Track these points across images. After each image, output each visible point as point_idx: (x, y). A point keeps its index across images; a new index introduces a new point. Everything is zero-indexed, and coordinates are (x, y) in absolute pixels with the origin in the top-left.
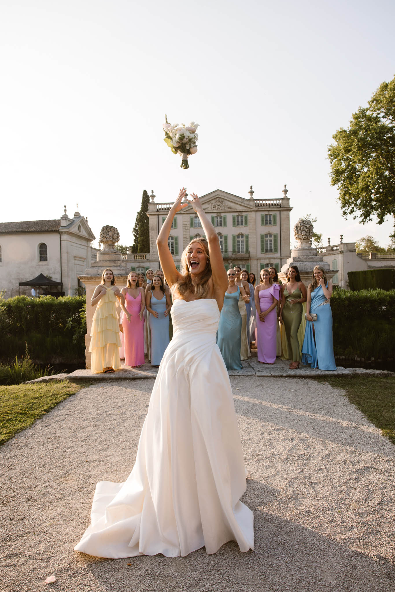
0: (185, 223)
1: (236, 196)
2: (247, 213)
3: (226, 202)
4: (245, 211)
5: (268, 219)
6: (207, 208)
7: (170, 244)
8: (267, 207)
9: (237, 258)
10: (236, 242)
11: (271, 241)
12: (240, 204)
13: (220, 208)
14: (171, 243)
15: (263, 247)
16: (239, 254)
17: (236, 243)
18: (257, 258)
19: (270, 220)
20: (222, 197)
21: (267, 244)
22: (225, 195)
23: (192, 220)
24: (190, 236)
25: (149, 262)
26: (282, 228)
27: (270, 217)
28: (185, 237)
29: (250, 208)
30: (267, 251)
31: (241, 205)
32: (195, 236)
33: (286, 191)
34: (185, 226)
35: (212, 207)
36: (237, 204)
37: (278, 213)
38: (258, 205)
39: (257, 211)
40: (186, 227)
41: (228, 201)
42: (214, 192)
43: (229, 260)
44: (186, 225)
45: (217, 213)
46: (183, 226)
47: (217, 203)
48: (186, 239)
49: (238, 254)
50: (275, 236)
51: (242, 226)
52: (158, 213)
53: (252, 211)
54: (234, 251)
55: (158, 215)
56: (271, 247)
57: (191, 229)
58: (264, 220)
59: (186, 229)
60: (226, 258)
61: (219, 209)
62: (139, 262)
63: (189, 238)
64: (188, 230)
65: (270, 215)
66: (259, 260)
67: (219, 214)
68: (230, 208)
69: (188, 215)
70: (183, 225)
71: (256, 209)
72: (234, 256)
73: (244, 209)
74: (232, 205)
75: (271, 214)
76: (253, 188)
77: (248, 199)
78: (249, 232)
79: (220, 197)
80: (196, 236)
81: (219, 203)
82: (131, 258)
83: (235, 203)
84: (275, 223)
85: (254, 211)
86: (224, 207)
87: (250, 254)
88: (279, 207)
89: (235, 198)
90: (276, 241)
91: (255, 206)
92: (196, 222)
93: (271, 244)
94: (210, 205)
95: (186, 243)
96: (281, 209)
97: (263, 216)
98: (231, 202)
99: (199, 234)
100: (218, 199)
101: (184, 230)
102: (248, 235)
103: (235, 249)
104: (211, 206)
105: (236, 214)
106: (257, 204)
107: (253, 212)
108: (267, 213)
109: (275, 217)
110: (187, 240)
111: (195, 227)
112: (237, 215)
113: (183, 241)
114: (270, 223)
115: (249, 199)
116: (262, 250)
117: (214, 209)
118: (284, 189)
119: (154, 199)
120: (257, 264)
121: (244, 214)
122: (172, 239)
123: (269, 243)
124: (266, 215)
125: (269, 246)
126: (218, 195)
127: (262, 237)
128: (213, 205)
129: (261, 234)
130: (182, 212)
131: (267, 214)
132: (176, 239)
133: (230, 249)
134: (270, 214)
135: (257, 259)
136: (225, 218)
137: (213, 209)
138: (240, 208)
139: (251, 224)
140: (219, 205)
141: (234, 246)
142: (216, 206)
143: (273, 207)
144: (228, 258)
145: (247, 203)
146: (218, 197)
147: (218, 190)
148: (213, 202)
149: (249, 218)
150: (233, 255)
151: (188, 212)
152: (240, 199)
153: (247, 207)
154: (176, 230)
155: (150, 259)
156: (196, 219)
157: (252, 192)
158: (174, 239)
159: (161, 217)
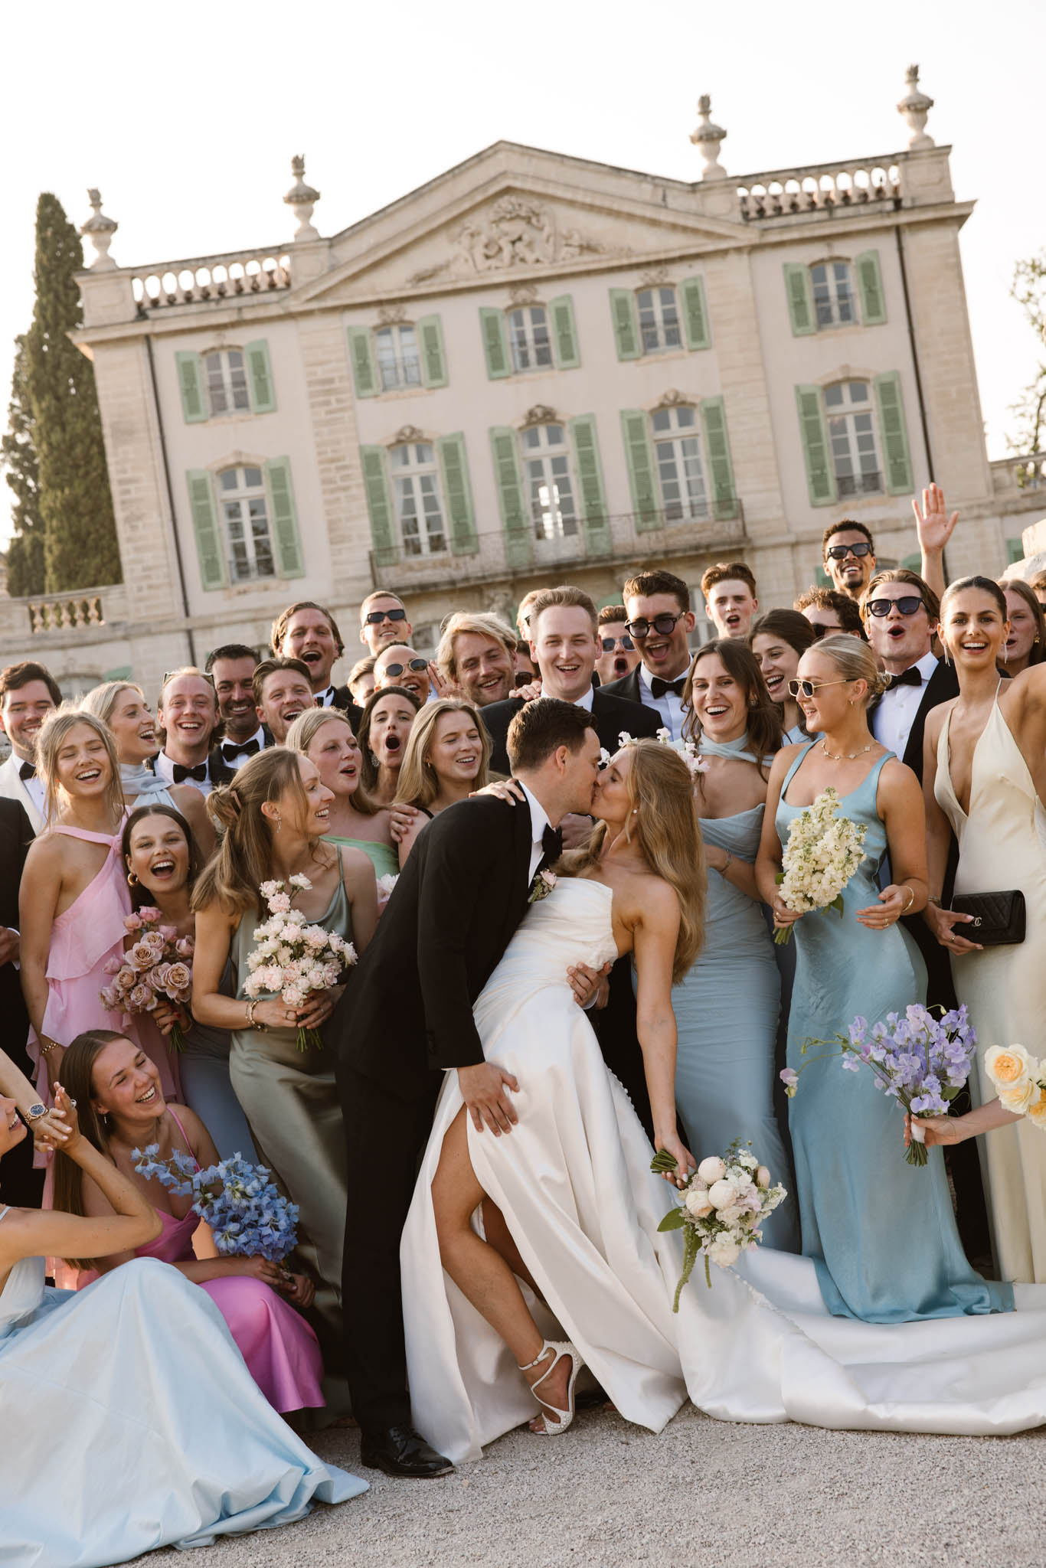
0: (321, 373)
1: (618, 171)
2: (698, 268)
3: (562, 212)
4: (682, 258)
5: (833, 292)
6: (446, 266)
7: (245, 509)
8: (817, 216)
9: (666, 553)
10: (652, 452)
11: (863, 421)
12: (649, 213)
13: (530, 257)
14: (251, 503)
15: (822, 467)
16: (680, 523)
17: (654, 463)
18: (792, 538)
19: (843, 295)
20: (529, 185)
21: (842, 446)
22: (550, 169)
23: (360, 348)
24: (361, 448)
25: (126, 638)
26: (920, 336)
27: (840, 274)
28: (332, 461)
29: (709, 234)
30: (846, 486)
31: (654, 223)
32: (389, 447)
33: (919, 107)
34: (323, 389)
35: (479, 251)
36: (631, 217)
37: (886, 245)
38: (761, 212)
39: (754, 248)
40: (333, 398)
41: (571, 203)
42: (480, 157)
43: (621, 567)
44: (331, 381)
45: (513, 285)
46: (312, 395)
47: (505, 226)
48: (338, 469)
49: (674, 525)
50: (889, 391)
51: (673, 351)
52: (144, 328)
53: (725, 252)
54: (646, 511)
55: (147, 339)
56: (868, 461)
57: (361, 405)
58: (809, 297)
59: (334, 405)
60: (600, 559)
61: (523, 260)
62: (63, 648)
63: (357, 462)
64: (346, 415)
65: (840, 264)
66: (802, 549)
67: (523, 294)
68: (587, 248)
69: (333, 321)
70: (310, 383)
71: (749, 236)
72: (649, 543)
73: (677, 244)
74: (596, 227)
75: (848, 260)
76: (712, 107)
77: (690, 181)
78: (725, 386)
79: (518, 184)
80: (399, 442)
81: (517, 228)
82: (11, 628)
83: (613, 213)
84: (874, 308)
85: (738, 250)
86: (550, 249)
87: (748, 518)
88: (889, 206)
89: (612, 185)
90: (892, 420)
91: (739, 218)
92: (386, 356)
93: (866, 443)
94: (465, 240)
95: (341, 495)
96: (903, 218)
97: (799, 275)
98: (591, 208)
99: (413, 430)
100: (505, 202)
101: (323, 416)
102: (721, 399)
103: (649, 499)
104: (472, 248)
105: (631, 281)
106: (752, 206)
107: (733, 258)
108: (819, 252)
109: (869, 271)
110: (344, 478)
111: (385, 389)
112: (640, 284)
113: (324, 482)
114: (846, 315)
115: (697, 177)
116: (818, 486)
117: (492, 262)
118: (904, 92)
119: (108, 244)
120: (797, 573)
121: (678, 274)
122: (254, 476)
123: (852, 435)
124: (817, 267)
125: (855, 454)
126: (503, 174)
127: (808, 405)
128: (483, 239)
129: (797, 388)
130: (295, 306)
131: (822, 261)
132: (280, 477)
133: (619, 499)
134: (839, 258)
135: (794, 545)
136: (563, 316)
137: (482, 263)
138: (651, 242)
139: (727, 335)
140: (520, 239)
141: (642, 482)
142: (504, 243)
143: (849, 211)
144: (613, 558)
145: (691, 203)
146: (508, 190)
147: (497, 147)
148: (480, 220)
149: (711, 300)
150: (639, 533)
151: (330, 303)
152: (647, 187)
153: (695, 231)
154: (268, 419)
155: (131, 619)
156: (384, 341)
157: (712, 137)
158: (266, 478)
159: (165, 351)
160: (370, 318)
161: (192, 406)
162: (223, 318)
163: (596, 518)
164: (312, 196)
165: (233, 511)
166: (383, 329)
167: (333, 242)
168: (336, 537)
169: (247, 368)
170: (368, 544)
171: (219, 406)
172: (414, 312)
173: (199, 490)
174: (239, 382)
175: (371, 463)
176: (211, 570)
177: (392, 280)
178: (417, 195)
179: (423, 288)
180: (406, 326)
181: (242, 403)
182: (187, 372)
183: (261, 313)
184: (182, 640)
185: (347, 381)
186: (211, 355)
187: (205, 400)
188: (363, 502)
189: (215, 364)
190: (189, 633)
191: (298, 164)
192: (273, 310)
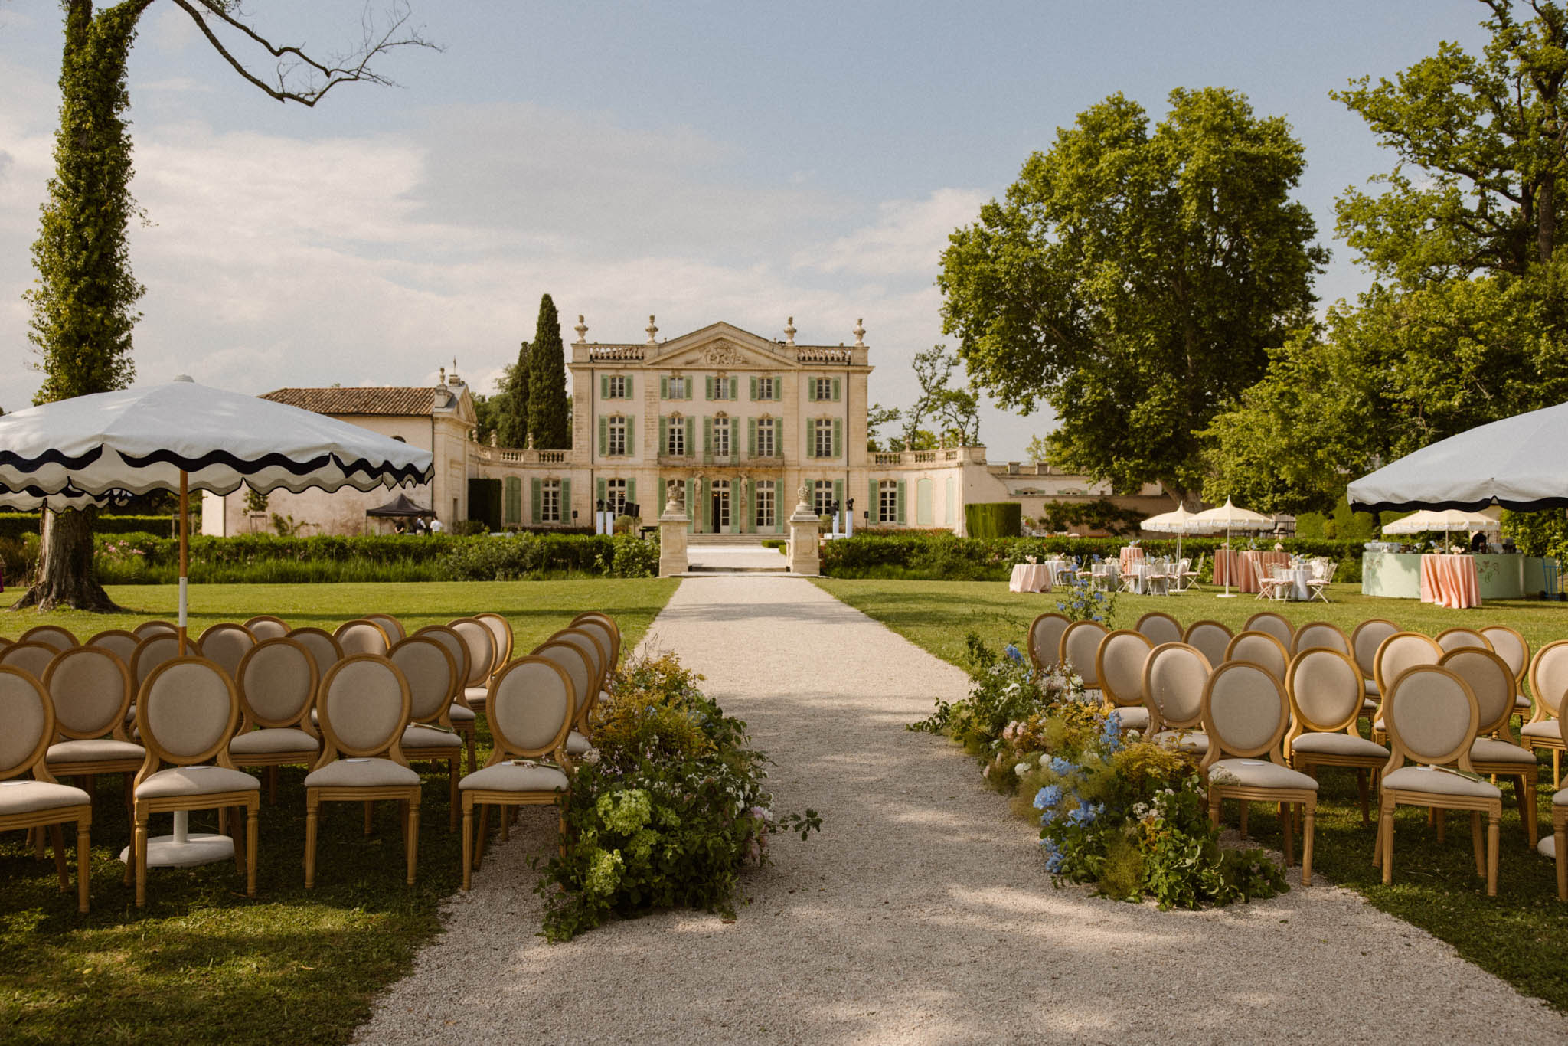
0: (650, 389)
1: (759, 338)
2: (781, 374)
3: (739, 349)
4: (776, 370)
5: (824, 389)
6: (697, 360)
7: (617, 431)
8: (822, 363)
9: (757, 467)
10: (757, 433)
11: (828, 433)
12: (768, 353)
13: (726, 362)
14: (619, 429)
15: (812, 446)
16: (763, 457)
17: (757, 436)
18: (799, 468)
19: (827, 390)
20: (729, 338)
21: (820, 440)
22: (736, 333)
23: (664, 383)
24: (659, 417)
25: (570, 469)
26: (851, 407)
27: (827, 383)
28: (649, 419)
29: (786, 364)
30: (819, 454)
31: (768, 357)
32: (669, 418)
33: (861, 333)
34: (650, 395)
35: (709, 357)
36: (760, 354)
37: (844, 377)
38: (804, 359)
39: (800, 371)
40: (652, 398)
41: (742, 346)
42: (713, 326)
43: (742, 469)
44: (653, 393)
45: (719, 370)
46: (646, 396)
47: (719, 350)
48: (651, 422)
49: (760, 458)
50: (837, 424)
51: (769, 400)
52: (592, 365)
53: (790, 370)
54: (752, 452)
55: (593, 370)
56: (828, 446)
57: (662, 402)
58: (816, 389)
59: (653, 401)
60: (735, 466)
61: (723, 363)
62: (548, 469)
63: (657, 421)
64: (656, 405)
65: (828, 380)
66: (802, 472)
67: (721, 374)
68: (745, 362)
69: (656, 373)
70: (646, 392)
71: (799, 366)
72: (751, 462)
73: (775, 365)
74: (749, 355)
75: (830, 379)
76: (793, 322)
77: (783, 345)
78: (784, 414)
79: (725, 337)
80: (673, 416)
81: (723, 352)
82: (531, 459)
83: (756, 352)
84: (837, 396)
85: (795, 370)
86: (733, 360)
87: (786, 459)
88: (846, 363)
89: (756, 342)
90: (837, 433)
91: (797, 359)
92: (673, 387)
93: (828, 440)
94: (705, 353)
95: (651, 431)
96: (850, 368)
97: (814, 381)
98: (748, 349)
99: (678, 413)
100: (719, 343)
101: (648, 404)
102: (782, 419)
103: (754, 448)
104: (707, 356)
105: (758, 375)
106: (802, 356)
107: (793, 373)
108: (821, 375)
109: (837, 384)
110: (652, 426)
111: (671, 398)
112: (761, 376)
113: (646, 426)
114: (828, 396)
115: (785, 344)
116: (810, 453)
117: (713, 362)
120: (799, 480)
121: (774, 375)
122: (621, 421)
123: (824, 437)
124: (820, 382)
125: (824, 443)
126: (721, 333)
127: (810, 425)
128: (711, 353)
129: (808, 419)
130: (644, 366)
131: (822, 378)
132: (631, 422)
133: (744, 446)
134: (827, 378)
135: (800, 470)
136: (734, 383)
137: (709, 361)
138: (766, 363)
139: (787, 399)
140: (723, 355)
141: (752, 442)
142: (717, 356)
143: (833, 363)
144: (739, 466)
145: (782, 352)
146: (721, 339)
147: (719, 324)
148: (712, 347)
149: (784, 385)
150: (749, 459)
151: (656, 367)
152: (768, 345)
153: (781, 362)
154: (630, 403)
155: (573, 462)
156: (673, 382)
157: (793, 332)
158: (626, 422)
159: (598, 375)
160: (669, 374)
161: (604, 394)
162: (620, 366)
163: (735, 451)
164: (656, 329)
165: (613, 430)
166: (673, 378)
167: (661, 346)
168: (647, 445)
169: (625, 384)
170: (657, 449)
171: (613, 395)
172: (684, 374)
173: (602, 422)
174: (621, 388)
175: (662, 422)
176: (603, 450)
177: (678, 362)
178: (691, 335)
179: (688, 367)
180: (680, 379)
181: (621, 395)
182: (604, 381)
183: (633, 366)
184: (589, 472)
185: (658, 394)
186: (613, 378)
187: (609, 393)
188: (657, 435)
189: (614, 381)
190: (592, 470)
191: (652, 318)
192: (637, 366)
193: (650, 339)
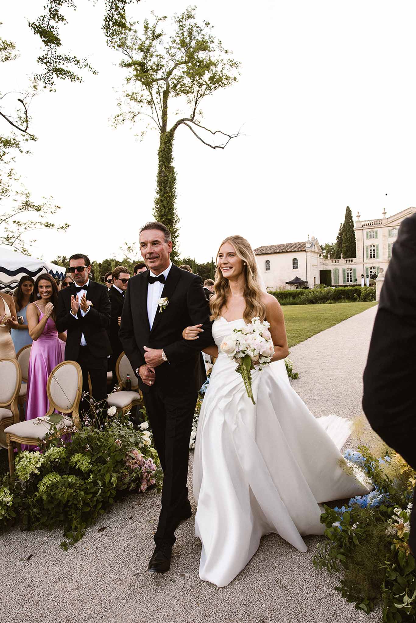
0: (384, 234)
14: (373, 249)
23: (389, 231)
24: (388, 243)
25: (356, 264)
28: (384, 245)
34: (384, 236)
42: (408, 209)
52: (363, 228)
55: (363, 230)
57: (389, 238)
59: (385, 238)
62: (348, 265)
63: (388, 245)
64: (387, 240)
69: (386, 228)
82: (342, 262)
95: (385, 249)
101: (384, 240)
110: (385, 247)
111: (392, 237)
113: (383, 247)
119: (359, 218)
122: (374, 246)
126: (411, 211)
130: (382, 226)
132: (377, 247)
147: (411, 208)
151: (387, 226)
154: (377, 239)
155: (357, 262)
156: (393, 231)
158: (375, 247)
159: (365, 231)
160: (392, 228)
161: (367, 237)
162: (373, 227)
164: (386, 213)
165: (371, 250)
166: (393, 229)
167: (388, 218)
168: (384, 254)
169: (375, 234)
170: (388, 255)
173: (367, 248)
174: (373, 235)
176: (367, 257)
177: (395, 223)
181: (374, 237)
182: (367, 234)
183: (378, 227)
185: (388, 236)
186: (370, 232)
187: (369, 237)
188: (388, 251)
189: (371, 233)
190: (364, 264)
191: (384, 209)
192: (380, 227)
193: (384, 216)
